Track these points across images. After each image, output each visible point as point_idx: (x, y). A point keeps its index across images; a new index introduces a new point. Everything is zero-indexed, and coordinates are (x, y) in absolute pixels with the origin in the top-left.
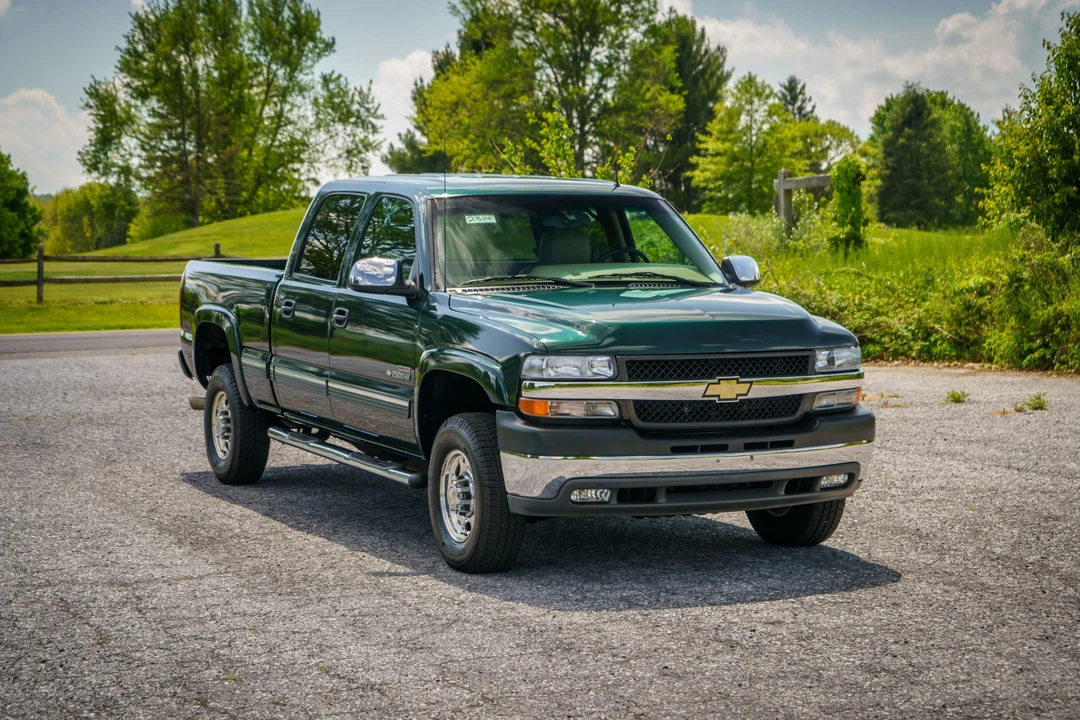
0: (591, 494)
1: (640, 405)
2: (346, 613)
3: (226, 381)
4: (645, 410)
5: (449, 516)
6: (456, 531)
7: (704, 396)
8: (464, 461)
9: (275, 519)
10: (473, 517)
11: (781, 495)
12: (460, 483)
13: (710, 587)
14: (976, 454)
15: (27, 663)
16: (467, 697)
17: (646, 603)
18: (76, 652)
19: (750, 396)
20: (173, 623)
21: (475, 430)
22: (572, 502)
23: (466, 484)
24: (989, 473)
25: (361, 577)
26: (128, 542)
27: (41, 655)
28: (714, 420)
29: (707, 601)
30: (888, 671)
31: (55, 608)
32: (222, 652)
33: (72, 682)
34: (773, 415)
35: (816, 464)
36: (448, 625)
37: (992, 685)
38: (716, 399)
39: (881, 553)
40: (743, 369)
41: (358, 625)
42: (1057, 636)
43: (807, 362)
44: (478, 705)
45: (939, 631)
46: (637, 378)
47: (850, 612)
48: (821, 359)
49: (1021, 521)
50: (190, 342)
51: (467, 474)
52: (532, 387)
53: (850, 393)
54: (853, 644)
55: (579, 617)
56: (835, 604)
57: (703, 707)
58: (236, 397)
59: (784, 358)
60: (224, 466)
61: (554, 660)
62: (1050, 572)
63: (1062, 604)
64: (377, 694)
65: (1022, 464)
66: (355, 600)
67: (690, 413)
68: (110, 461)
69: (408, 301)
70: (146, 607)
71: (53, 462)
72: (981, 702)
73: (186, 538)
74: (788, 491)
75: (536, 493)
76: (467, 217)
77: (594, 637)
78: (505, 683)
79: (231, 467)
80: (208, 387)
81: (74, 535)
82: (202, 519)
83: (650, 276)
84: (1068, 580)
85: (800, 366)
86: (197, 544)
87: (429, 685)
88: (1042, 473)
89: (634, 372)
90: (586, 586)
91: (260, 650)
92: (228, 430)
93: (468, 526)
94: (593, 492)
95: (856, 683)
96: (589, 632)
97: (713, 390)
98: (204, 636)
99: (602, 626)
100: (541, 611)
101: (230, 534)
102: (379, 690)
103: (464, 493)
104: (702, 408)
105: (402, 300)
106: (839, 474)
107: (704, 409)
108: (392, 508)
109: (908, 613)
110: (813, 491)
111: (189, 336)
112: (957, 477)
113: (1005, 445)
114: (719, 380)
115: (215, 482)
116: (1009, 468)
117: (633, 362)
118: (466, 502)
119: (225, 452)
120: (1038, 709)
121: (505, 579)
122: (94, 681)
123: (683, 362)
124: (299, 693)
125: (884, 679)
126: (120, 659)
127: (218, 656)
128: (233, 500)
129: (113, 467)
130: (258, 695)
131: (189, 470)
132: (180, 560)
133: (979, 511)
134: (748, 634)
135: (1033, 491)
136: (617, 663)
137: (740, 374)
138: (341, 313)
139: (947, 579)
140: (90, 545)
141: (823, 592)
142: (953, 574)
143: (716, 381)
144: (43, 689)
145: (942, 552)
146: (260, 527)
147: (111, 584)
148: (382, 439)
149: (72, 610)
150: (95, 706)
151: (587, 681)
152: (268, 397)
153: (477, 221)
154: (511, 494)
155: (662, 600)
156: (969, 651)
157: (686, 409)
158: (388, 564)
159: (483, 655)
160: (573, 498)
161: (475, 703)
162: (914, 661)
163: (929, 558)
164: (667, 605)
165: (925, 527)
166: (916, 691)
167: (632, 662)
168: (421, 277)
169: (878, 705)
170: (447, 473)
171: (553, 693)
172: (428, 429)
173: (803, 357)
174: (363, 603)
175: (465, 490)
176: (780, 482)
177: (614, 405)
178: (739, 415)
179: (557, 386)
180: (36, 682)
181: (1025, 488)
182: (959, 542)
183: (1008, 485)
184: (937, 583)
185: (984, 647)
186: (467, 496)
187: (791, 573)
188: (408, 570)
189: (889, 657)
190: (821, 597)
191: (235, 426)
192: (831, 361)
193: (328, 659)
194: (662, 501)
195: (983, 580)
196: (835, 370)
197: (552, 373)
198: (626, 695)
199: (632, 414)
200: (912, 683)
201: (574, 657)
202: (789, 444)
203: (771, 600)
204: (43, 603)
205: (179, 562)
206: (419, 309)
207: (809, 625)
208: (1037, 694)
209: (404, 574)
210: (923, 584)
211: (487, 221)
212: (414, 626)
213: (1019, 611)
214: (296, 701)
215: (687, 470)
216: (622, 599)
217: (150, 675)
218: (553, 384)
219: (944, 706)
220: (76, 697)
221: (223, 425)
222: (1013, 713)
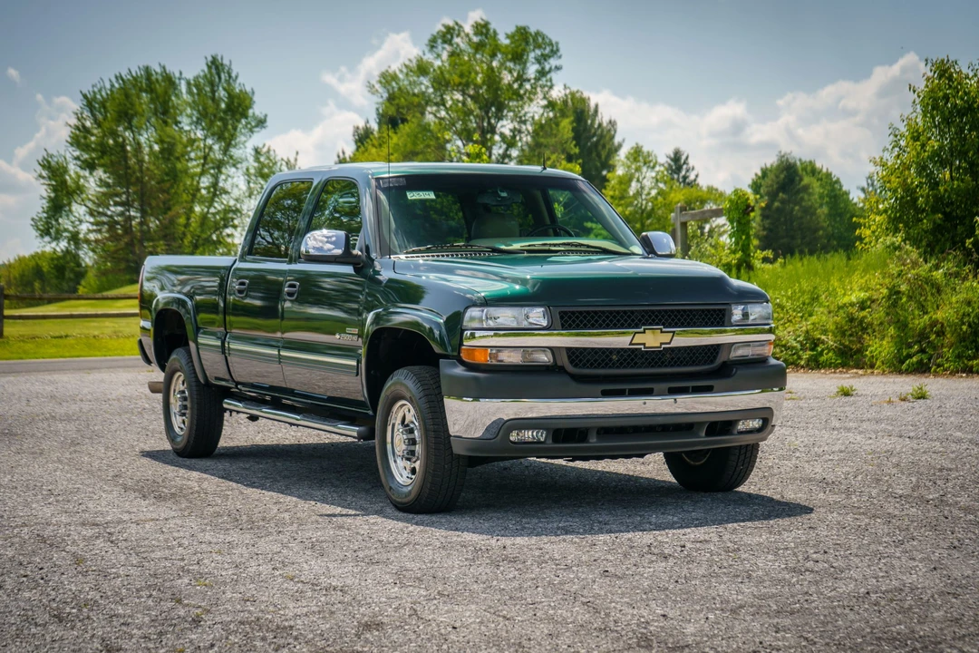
0: (528, 435)
1: (572, 353)
2: (305, 540)
3: (184, 362)
4: (577, 357)
5: (395, 461)
6: (402, 476)
7: (631, 344)
8: (409, 411)
9: (231, 480)
10: (418, 462)
11: (702, 437)
12: (406, 431)
13: (639, 518)
14: (869, 428)
15: (9, 577)
16: (425, 593)
17: (581, 530)
18: (55, 569)
19: (673, 345)
20: (143, 550)
21: (420, 380)
22: (511, 442)
23: (411, 431)
24: (883, 440)
25: (314, 518)
26: (95, 497)
27: (22, 572)
28: (640, 367)
29: (636, 528)
30: (812, 571)
31: (32, 541)
32: (191, 568)
33: (53, 590)
34: (694, 364)
35: (732, 409)
36: (401, 547)
37: (908, 579)
38: (642, 347)
39: (791, 495)
40: (666, 320)
41: (317, 548)
42: (964, 546)
43: (724, 315)
44: (435, 599)
45: (854, 546)
46: (570, 327)
47: (770, 533)
48: (737, 313)
49: (917, 472)
50: (149, 330)
51: (413, 422)
52: (473, 336)
53: (763, 345)
54: (776, 554)
55: (519, 540)
56: (756, 528)
57: (644, 597)
58: (193, 375)
59: (703, 311)
60: (182, 441)
61: (502, 568)
62: (950, 505)
63: (964, 525)
64: (339, 593)
65: (912, 434)
66: (311, 532)
67: (618, 361)
68: (74, 443)
69: (355, 270)
70: (118, 539)
71: (22, 445)
72: (901, 590)
73: (149, 494)
74: (708, 434)
75: (479, 434)
76: (408, 194)
77: (537, 553)
78: (458, 584)
79: (188, 441)
80: (167, 369)
81: (44, 493)
82: (163, 481)
83: (576, 246)
84: (967, 510)
85: (718, 318)
86: (159, 498)
87: (387, 586)
88: (931, 440)
89: (566, 321)
90: (524, 520)
91: (226, 566)
92: (185, 407)
93: (413, 471)
94: (530, 433)
95: (784, 579)
96: (531, 549)
97: (639, 339)
98: (173, 557)
99: (542, 545)
100: (485, 537)
101: (190, 491)
102: (341, 591)
103: (409, 439)
104: (629, 356)
105: (349, 270)
106: (754, 419)
107: (631, 356)
108: (338, 472)
109: (825, 533)
110: (732, 434)
111: (148, 325)
112: (853, 444)
113: (894, 423)
114: (645, 329)
115: (172, 456)
116: (901, 437)
117: (565, 313)
118: (412, 448)
119: (182, 429)
120: (954, 594)
121: (448, 517)
122: (74, 588)
123: (611, 312)
124: (267, 594)
125: (809, 576)
126: (97, 573)
127: (188, 571)
128: (190, 468)
129: (78, 448)
130: (229, 595)
131: (148, 449)
132: (145, 508)
133: (878, 466)
134: (679, 549)
135: (924, 452)
136: (560, 569)
137: (663, 324)
138: (291, 286)
139: (855, 510)
140: (61, 499)
141: (743, 521)
142: (861, 508)
143: (642, 330)
144: (27, 595)
145: (848, 493)
146: (218, 486)
147: (83, 524)
148: (331, 399)
149: (48, 542)
150: (76, 604)
151: (535, 581)
152: (222, 373)
153: (418, 197)
154: (455, 436)
155: (596, 528)
156: (884, 558)
157: (614, 357)
158: (339, 509)
159: (435, 566)
160: (512, 438)
161: (432, 597)
162: (834, 565)
163: (838, 498)
164: (601, 531)
165: (830, 477)
166: (840, 584)
167: (574, 568)
168: (367, 248)
169: (806, 593)
170: (393, 421)
171: (503, 589)
172: (375, 385)
173: (720, 310)
174: (319, 534)
175: (411, 436)
176: (701, 424)
177: (549, 351)
178: (663, 363)
179: (496, 335)
180: (19, 590)
181: (917, 450)
182: (863, 487)
183: (902, 448)
184: (847, 514)
185: (898, 555)
186: (413, 442)
187: (711, 509)
188: (358, 513)
189: (812, 562)
190: (742, 524)
191: (192, 402)
192: (746, 315)
193: (290, 571)
194: (593, 441)
195: (890, 511)
196: (750, 322)
197: (491, 324)
198: (572, 590)
199: (564, 361)
200: (836, 579)
201: (520, 566)
202: (709, 389)
203: (696, 526)
204: (20, 537)
205: (145, 510)
206: (364, 276)
207: (735, 543)
208: (952, 584)
209: (355, 515)
210: (835, 514)
211: (427, 197)
212: (369, 548)
213: (925, 531)
214: (264, 599)
215: (615, 412)
216: (558, 528)
217: (126, 583)
218: (492, 333)
219: (868, 593)
220: (58, 599)
221: (180, 403)
222: (932, 597)
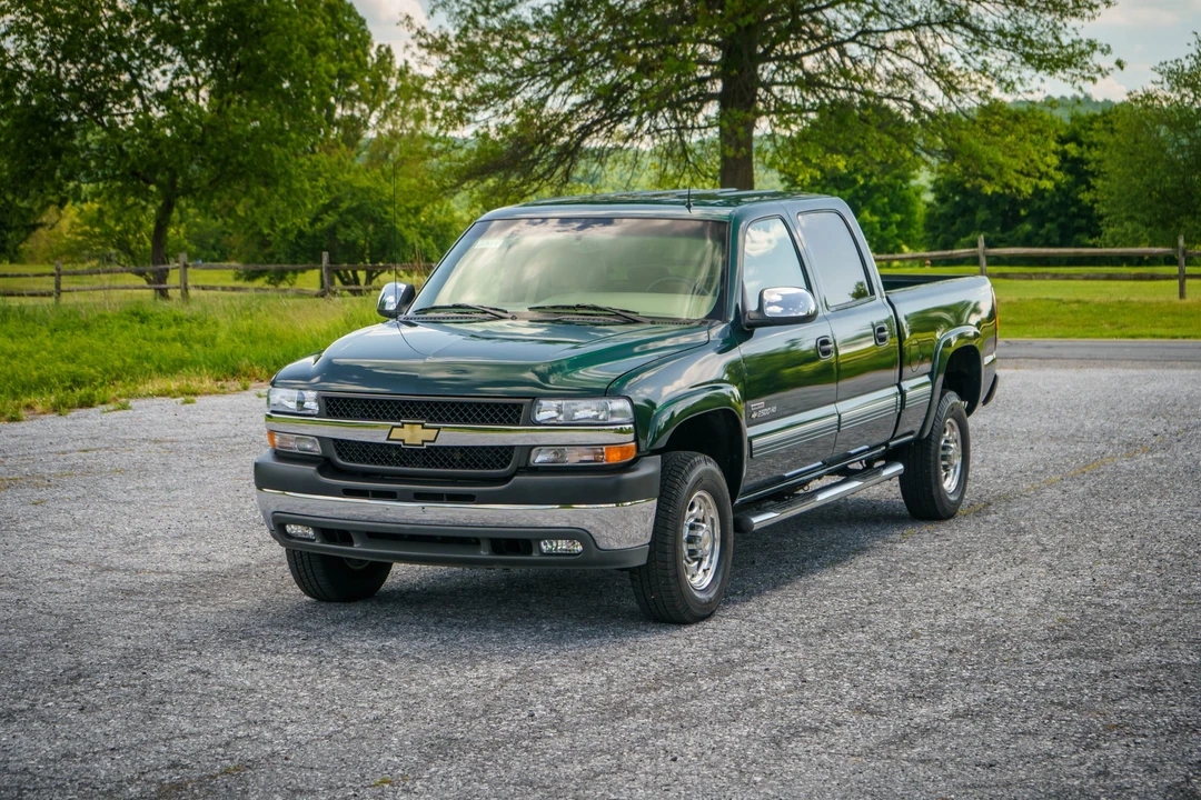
4: (343, 449)
7: (388, 439)
11: (484, 554)
19: (437, 444)
22: (289, 536)
38: (401, 443)
43: (518, 411)
46: (334, 416)
48: (548, 409)
59: (487, 405)
89: (331, 409)
97: (397, 434)
106: (566, 539)
114: (403, 423)
117: (331, 399)
123: (373, 401)
137: (426, 418)
143: (399, 424)
160: (290, 532)
177: (318, 441)
192: (565, 412)
194: (357, 547)
199: (332, 452)
202: (470, 499)
